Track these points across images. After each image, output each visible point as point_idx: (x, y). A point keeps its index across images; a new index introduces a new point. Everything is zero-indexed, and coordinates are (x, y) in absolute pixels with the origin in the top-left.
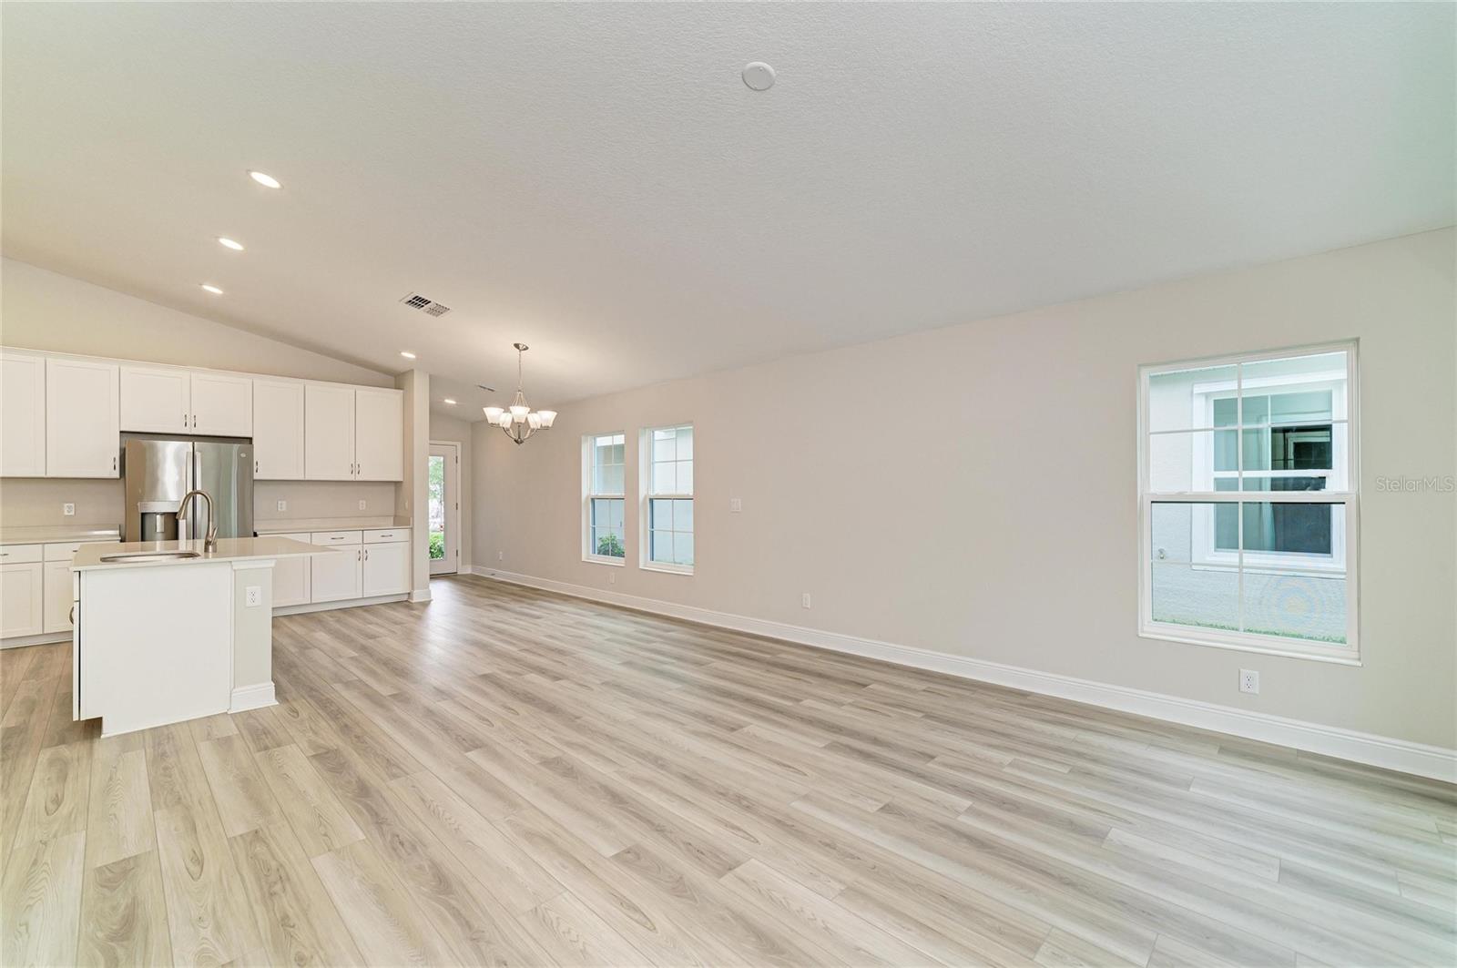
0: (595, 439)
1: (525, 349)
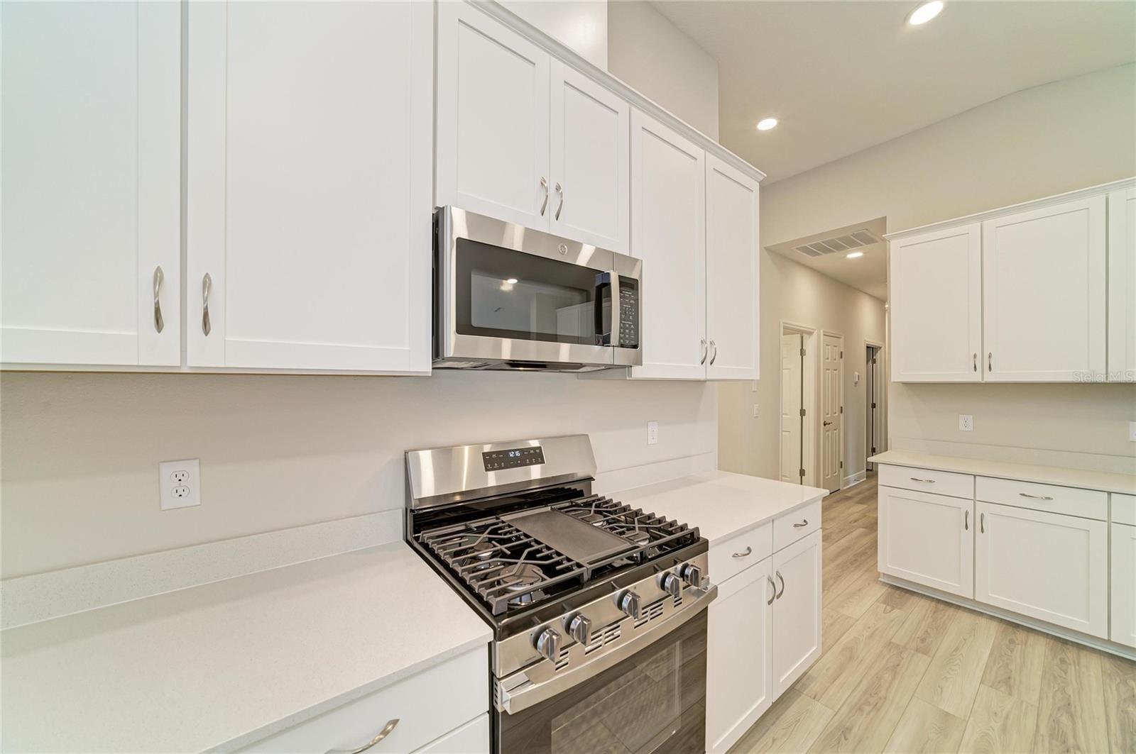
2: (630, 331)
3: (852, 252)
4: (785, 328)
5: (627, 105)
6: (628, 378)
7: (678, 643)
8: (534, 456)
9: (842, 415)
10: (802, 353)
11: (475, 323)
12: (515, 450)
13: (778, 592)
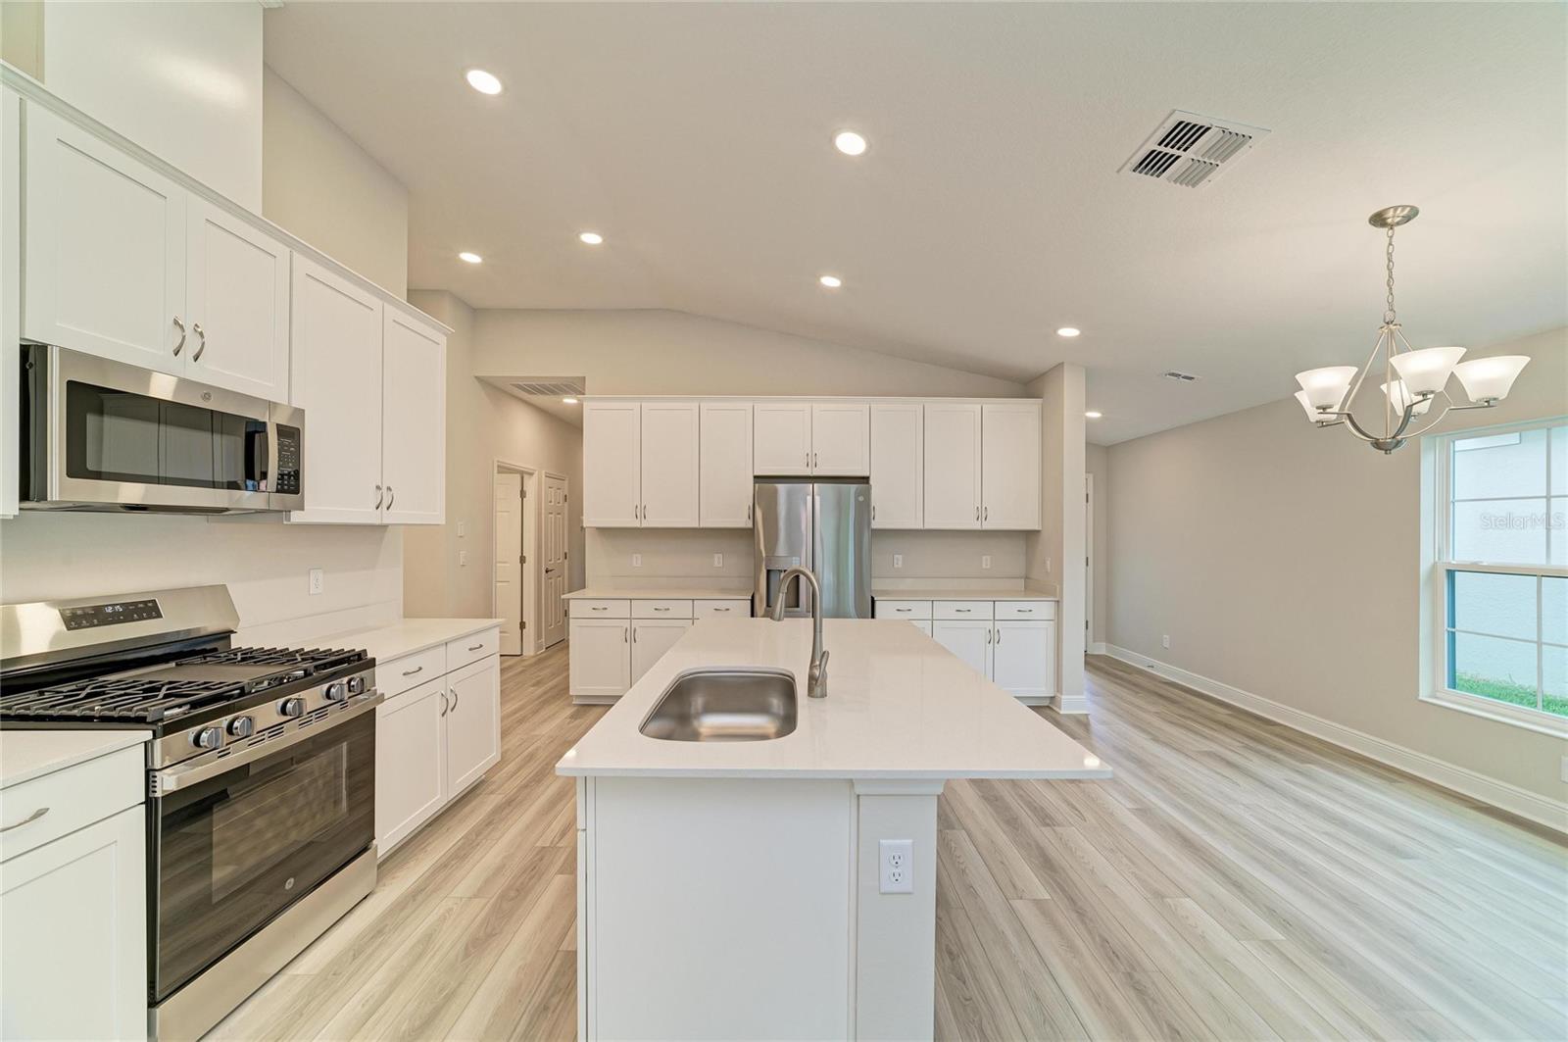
0: (1454, 442)
1: (1407, 219)
2: (289, 478)
3: (568, 398)
4: (498, 466)
5: (288, 250)
6: (285, 523)
7: (345, 744)
8: (148, 609)
9: (566, 562)
10: (523, 494)
11: (91, 466)
12: (113, 605)
13: (451, 706)
